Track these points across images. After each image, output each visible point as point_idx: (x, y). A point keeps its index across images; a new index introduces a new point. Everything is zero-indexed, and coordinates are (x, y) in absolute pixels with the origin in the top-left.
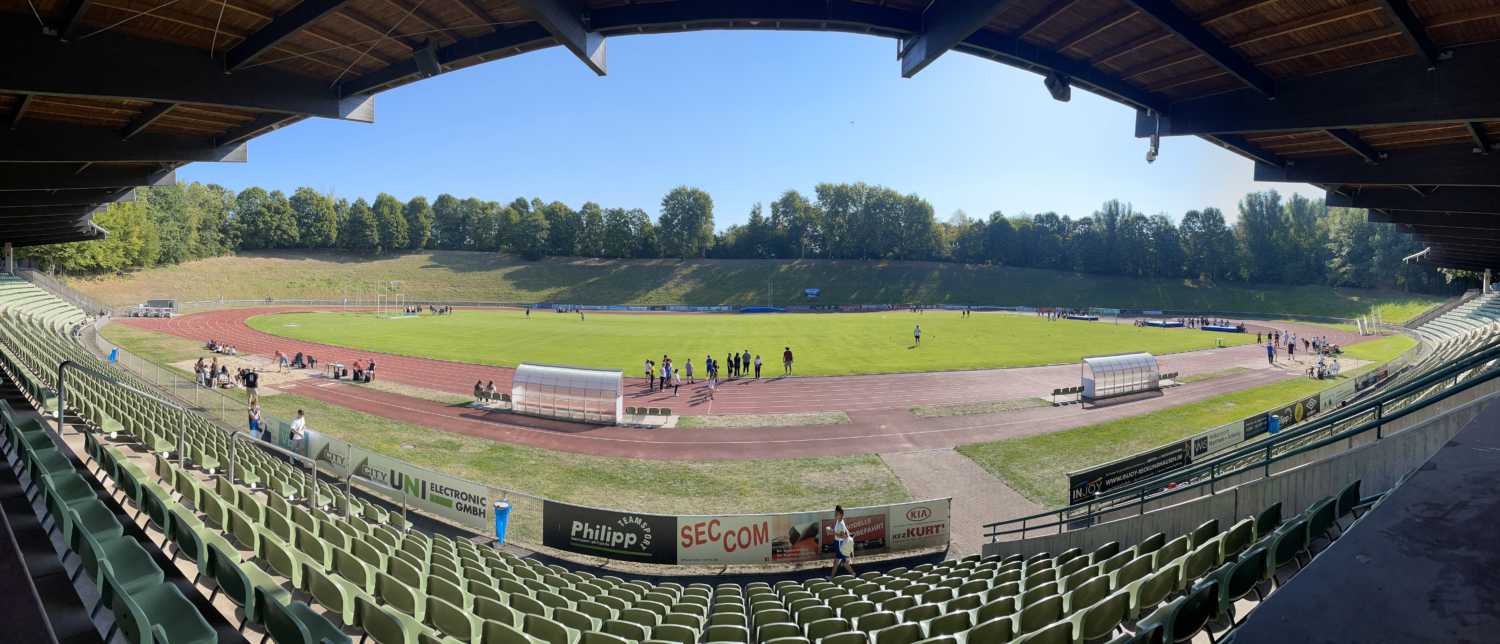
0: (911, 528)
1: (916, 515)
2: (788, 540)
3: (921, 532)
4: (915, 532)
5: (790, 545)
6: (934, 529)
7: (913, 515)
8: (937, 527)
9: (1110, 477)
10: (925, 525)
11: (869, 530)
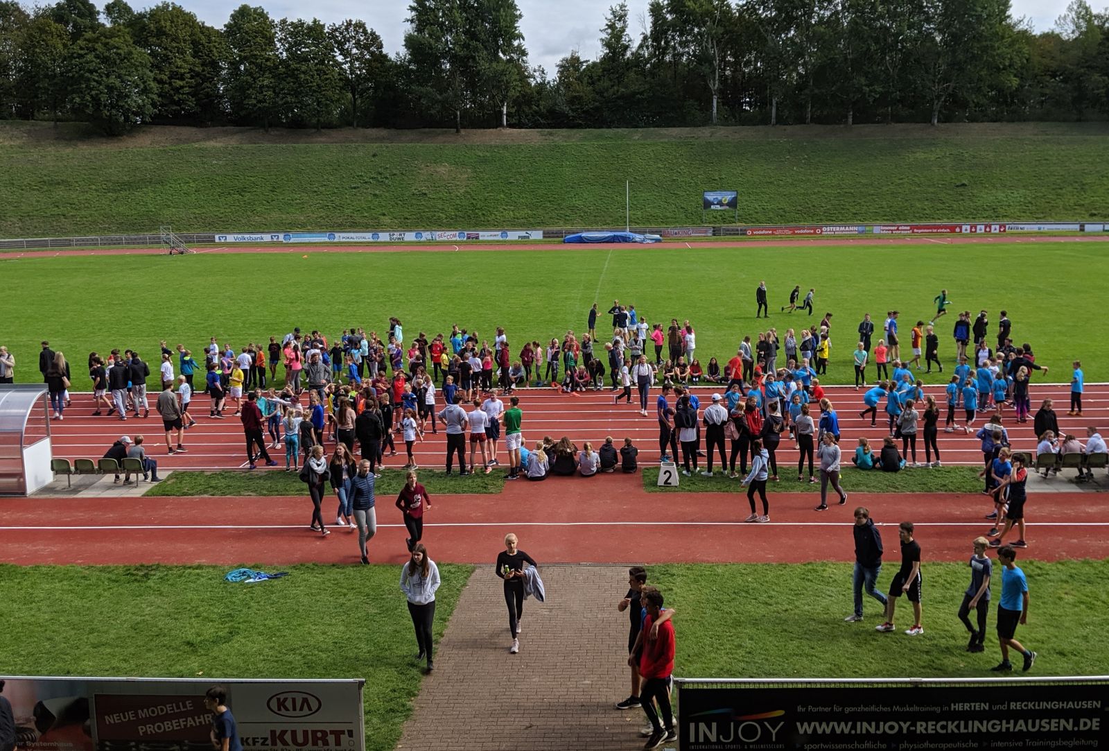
0: (278, 729)
1: (289, 704)
2: (32, 725)
3: (300, 739)
4: (288, 737)
5: (37, 734)
6: (331, 739)
7: (281, 704)
8: (338, 734)
9: (809, 718)
10: (310, 728)
11: (190, 722)
